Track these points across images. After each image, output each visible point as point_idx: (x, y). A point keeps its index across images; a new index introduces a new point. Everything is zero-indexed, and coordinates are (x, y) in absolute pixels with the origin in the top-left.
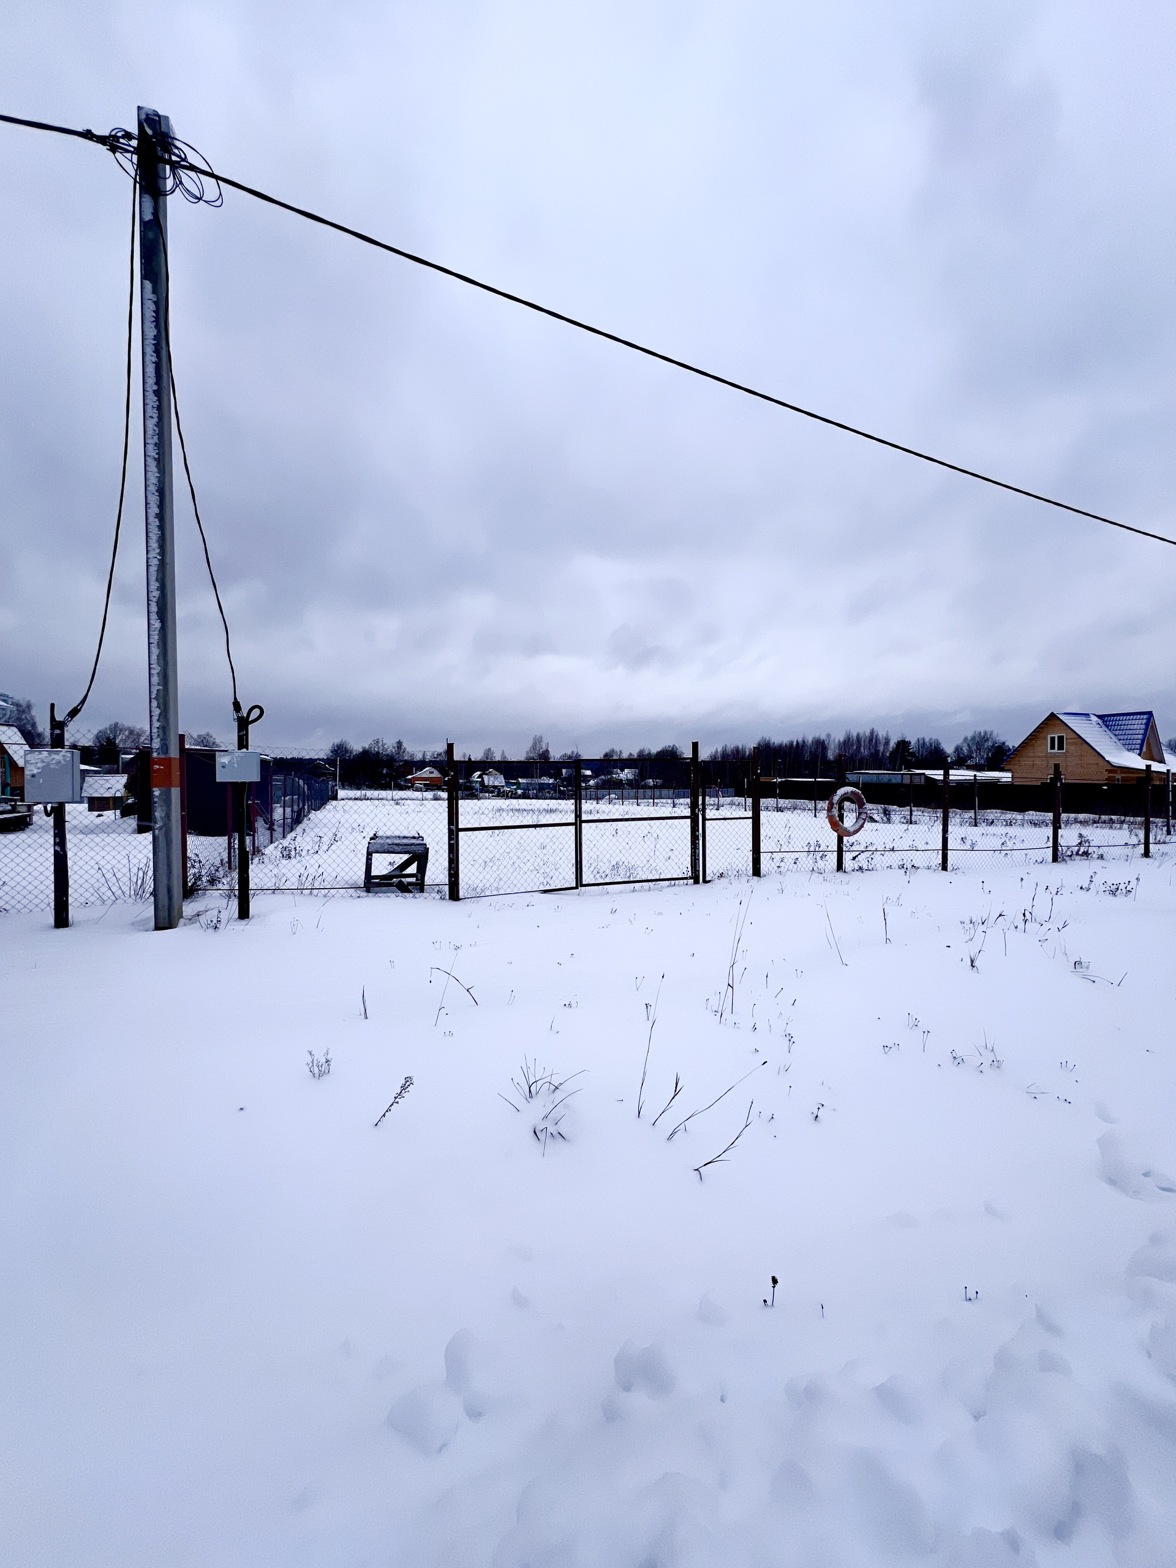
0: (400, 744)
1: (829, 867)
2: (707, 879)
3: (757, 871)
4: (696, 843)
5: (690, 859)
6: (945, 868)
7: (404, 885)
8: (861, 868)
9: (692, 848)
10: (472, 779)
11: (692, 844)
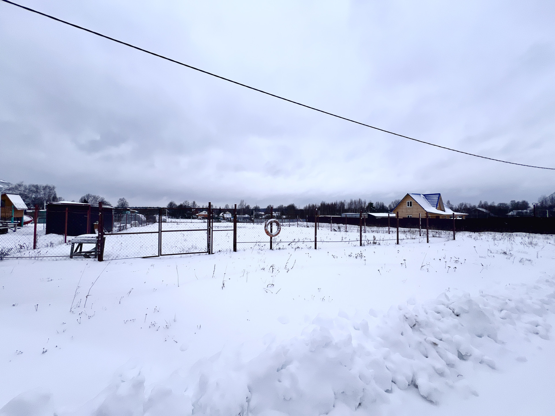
0: (194, 202)
1: (266, 248)
2: (213, 253)
3: (235, 250)
4: (209, 239)
5: (207, 245)
6: (316, 248)
7: (87, 255)
8: (280, 248)
9: (208, 241)
10: (220, 215)
11: (208, 240)
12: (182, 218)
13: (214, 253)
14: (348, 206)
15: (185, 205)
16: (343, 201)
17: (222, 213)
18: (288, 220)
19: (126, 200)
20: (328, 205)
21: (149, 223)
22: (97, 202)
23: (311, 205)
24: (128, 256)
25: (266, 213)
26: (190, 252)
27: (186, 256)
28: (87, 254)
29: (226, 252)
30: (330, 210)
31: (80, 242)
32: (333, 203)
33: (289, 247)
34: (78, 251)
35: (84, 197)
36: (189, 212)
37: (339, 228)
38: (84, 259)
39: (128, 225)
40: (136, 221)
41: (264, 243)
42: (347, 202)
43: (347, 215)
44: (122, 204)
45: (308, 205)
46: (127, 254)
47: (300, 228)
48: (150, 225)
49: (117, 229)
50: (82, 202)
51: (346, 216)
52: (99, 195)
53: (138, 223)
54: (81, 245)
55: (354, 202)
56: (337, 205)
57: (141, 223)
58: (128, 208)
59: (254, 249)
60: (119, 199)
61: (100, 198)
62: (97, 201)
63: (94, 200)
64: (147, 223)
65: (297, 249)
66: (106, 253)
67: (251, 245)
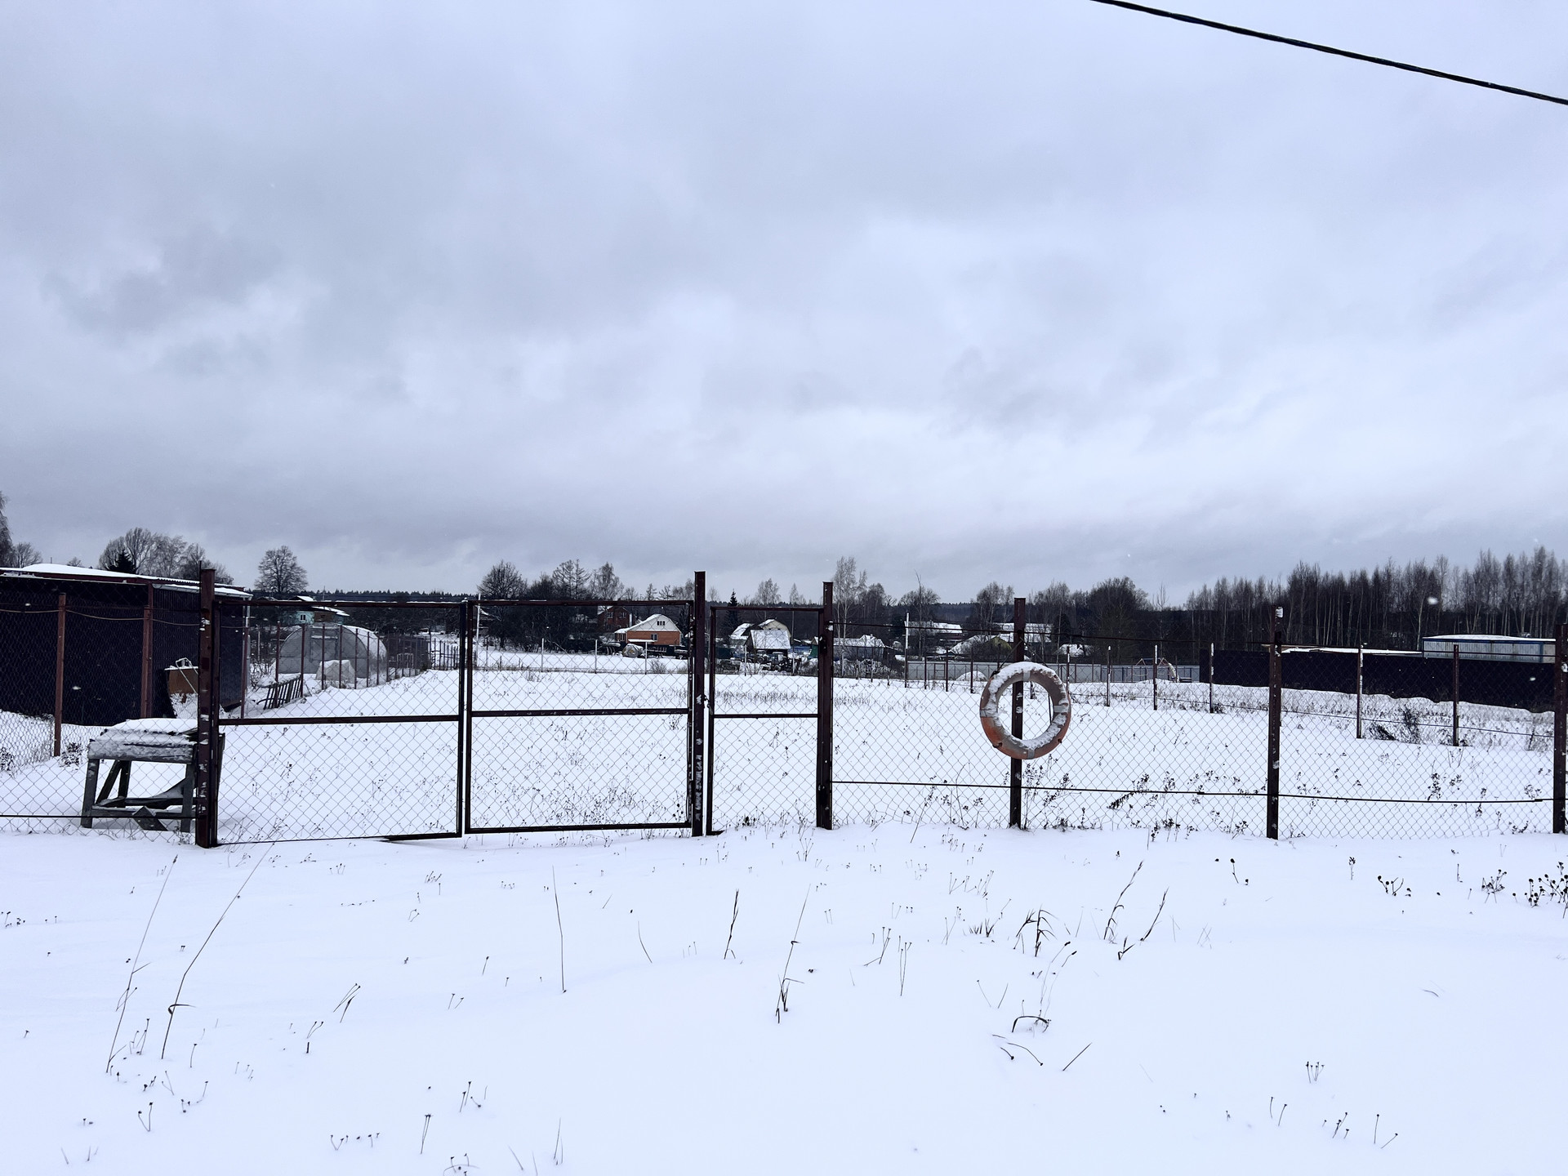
0: (607, 570)
1: (988, 818)
2: (715, 828)
3: (824, 819)
4: (696, 761)
5: (685, 790)
6: (1272, 833)
7: (151, 815)
8: (1063, 824)
9: (689, 770)
10: (733, 636)
11: (689, 763)
12: (550, 648)
13: (719, 833)
14: (1462, 594)
15: (566, 586)
16: (1430, 565)
17: (745, 626)
18: (1097, 668)
19: (294, 558)
20: (1339, 582)
21: (400, 672)
22: (172, 567)
23: (1231, 584)
24: (324, 826)
25: (970, 629)
26: (603, 823)
27: (586, 842)
28: (149, 812)
29: (778, 830)
30: (1345, 617)
31: (124, 755)
32: (1370, 577)
33: (1117, 820)
34: (114, 794)
35: (118, 544)
36: (580, 618)
37: (1410, 719)
38: (139, 833)
39: (311, 681)
40: (344, 662)
41: (979, 792)
42: (1456, 570)
43: (1462, 647)
44: (279, 578)
45: (1212, 588)
46: (317, 820)
47: (1167, 717)
48: (405, 680)
49: (262, 695)
50: (112, 569)
51: (1456, 651)
52: (179, 534)
53: (352, 670)
54: (123, 766)
55: (1502, 568)
56: (1394, 590)
57: (365, 670)
58: (305, 594)
59: (926, 819)
60: (264, 555)
61: (185, 550)
62: (171, 562)
63: (159, 559)
64: (392, 670)
65: (1163, 833)
66: (231, 810)
67: (909, 799)
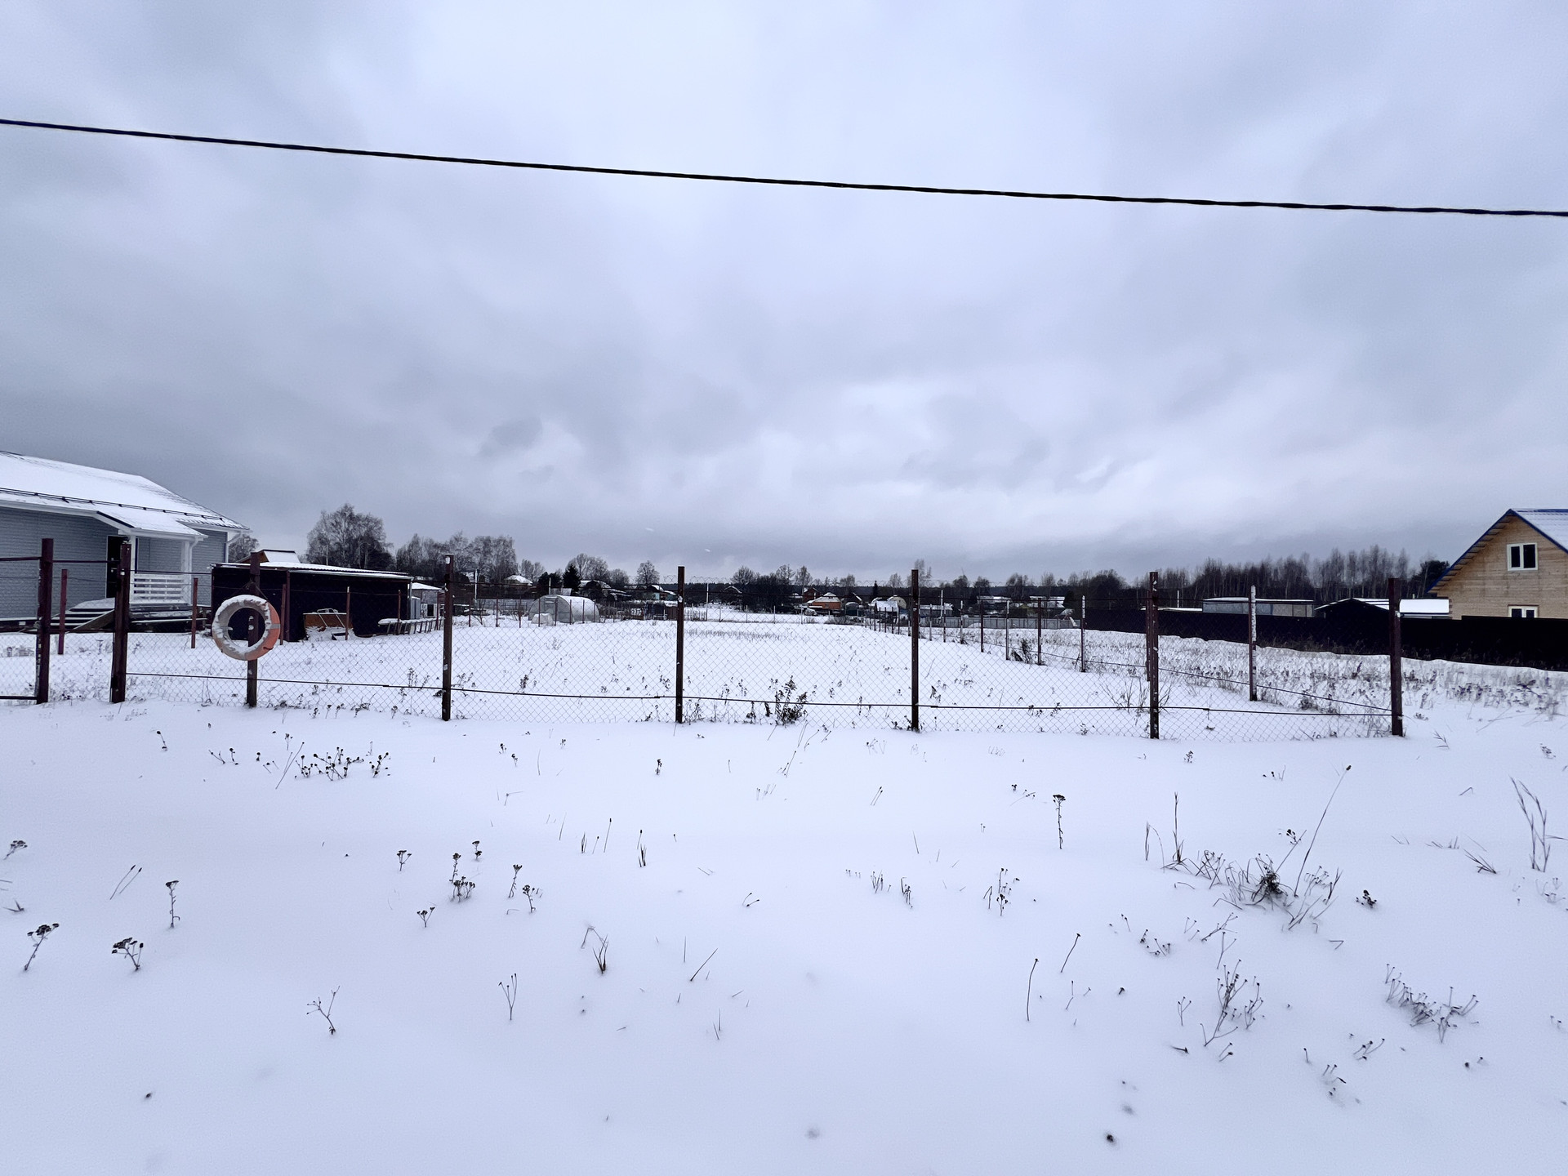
0: (804, 570)
17: (877, 599)
19: (654, 567)
35: (571, 561)
36: (795, 595)
44: (646, 576)
58: (657, 584)
60: (641, 565)
